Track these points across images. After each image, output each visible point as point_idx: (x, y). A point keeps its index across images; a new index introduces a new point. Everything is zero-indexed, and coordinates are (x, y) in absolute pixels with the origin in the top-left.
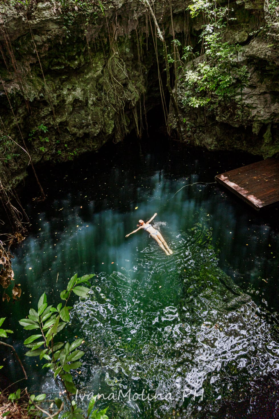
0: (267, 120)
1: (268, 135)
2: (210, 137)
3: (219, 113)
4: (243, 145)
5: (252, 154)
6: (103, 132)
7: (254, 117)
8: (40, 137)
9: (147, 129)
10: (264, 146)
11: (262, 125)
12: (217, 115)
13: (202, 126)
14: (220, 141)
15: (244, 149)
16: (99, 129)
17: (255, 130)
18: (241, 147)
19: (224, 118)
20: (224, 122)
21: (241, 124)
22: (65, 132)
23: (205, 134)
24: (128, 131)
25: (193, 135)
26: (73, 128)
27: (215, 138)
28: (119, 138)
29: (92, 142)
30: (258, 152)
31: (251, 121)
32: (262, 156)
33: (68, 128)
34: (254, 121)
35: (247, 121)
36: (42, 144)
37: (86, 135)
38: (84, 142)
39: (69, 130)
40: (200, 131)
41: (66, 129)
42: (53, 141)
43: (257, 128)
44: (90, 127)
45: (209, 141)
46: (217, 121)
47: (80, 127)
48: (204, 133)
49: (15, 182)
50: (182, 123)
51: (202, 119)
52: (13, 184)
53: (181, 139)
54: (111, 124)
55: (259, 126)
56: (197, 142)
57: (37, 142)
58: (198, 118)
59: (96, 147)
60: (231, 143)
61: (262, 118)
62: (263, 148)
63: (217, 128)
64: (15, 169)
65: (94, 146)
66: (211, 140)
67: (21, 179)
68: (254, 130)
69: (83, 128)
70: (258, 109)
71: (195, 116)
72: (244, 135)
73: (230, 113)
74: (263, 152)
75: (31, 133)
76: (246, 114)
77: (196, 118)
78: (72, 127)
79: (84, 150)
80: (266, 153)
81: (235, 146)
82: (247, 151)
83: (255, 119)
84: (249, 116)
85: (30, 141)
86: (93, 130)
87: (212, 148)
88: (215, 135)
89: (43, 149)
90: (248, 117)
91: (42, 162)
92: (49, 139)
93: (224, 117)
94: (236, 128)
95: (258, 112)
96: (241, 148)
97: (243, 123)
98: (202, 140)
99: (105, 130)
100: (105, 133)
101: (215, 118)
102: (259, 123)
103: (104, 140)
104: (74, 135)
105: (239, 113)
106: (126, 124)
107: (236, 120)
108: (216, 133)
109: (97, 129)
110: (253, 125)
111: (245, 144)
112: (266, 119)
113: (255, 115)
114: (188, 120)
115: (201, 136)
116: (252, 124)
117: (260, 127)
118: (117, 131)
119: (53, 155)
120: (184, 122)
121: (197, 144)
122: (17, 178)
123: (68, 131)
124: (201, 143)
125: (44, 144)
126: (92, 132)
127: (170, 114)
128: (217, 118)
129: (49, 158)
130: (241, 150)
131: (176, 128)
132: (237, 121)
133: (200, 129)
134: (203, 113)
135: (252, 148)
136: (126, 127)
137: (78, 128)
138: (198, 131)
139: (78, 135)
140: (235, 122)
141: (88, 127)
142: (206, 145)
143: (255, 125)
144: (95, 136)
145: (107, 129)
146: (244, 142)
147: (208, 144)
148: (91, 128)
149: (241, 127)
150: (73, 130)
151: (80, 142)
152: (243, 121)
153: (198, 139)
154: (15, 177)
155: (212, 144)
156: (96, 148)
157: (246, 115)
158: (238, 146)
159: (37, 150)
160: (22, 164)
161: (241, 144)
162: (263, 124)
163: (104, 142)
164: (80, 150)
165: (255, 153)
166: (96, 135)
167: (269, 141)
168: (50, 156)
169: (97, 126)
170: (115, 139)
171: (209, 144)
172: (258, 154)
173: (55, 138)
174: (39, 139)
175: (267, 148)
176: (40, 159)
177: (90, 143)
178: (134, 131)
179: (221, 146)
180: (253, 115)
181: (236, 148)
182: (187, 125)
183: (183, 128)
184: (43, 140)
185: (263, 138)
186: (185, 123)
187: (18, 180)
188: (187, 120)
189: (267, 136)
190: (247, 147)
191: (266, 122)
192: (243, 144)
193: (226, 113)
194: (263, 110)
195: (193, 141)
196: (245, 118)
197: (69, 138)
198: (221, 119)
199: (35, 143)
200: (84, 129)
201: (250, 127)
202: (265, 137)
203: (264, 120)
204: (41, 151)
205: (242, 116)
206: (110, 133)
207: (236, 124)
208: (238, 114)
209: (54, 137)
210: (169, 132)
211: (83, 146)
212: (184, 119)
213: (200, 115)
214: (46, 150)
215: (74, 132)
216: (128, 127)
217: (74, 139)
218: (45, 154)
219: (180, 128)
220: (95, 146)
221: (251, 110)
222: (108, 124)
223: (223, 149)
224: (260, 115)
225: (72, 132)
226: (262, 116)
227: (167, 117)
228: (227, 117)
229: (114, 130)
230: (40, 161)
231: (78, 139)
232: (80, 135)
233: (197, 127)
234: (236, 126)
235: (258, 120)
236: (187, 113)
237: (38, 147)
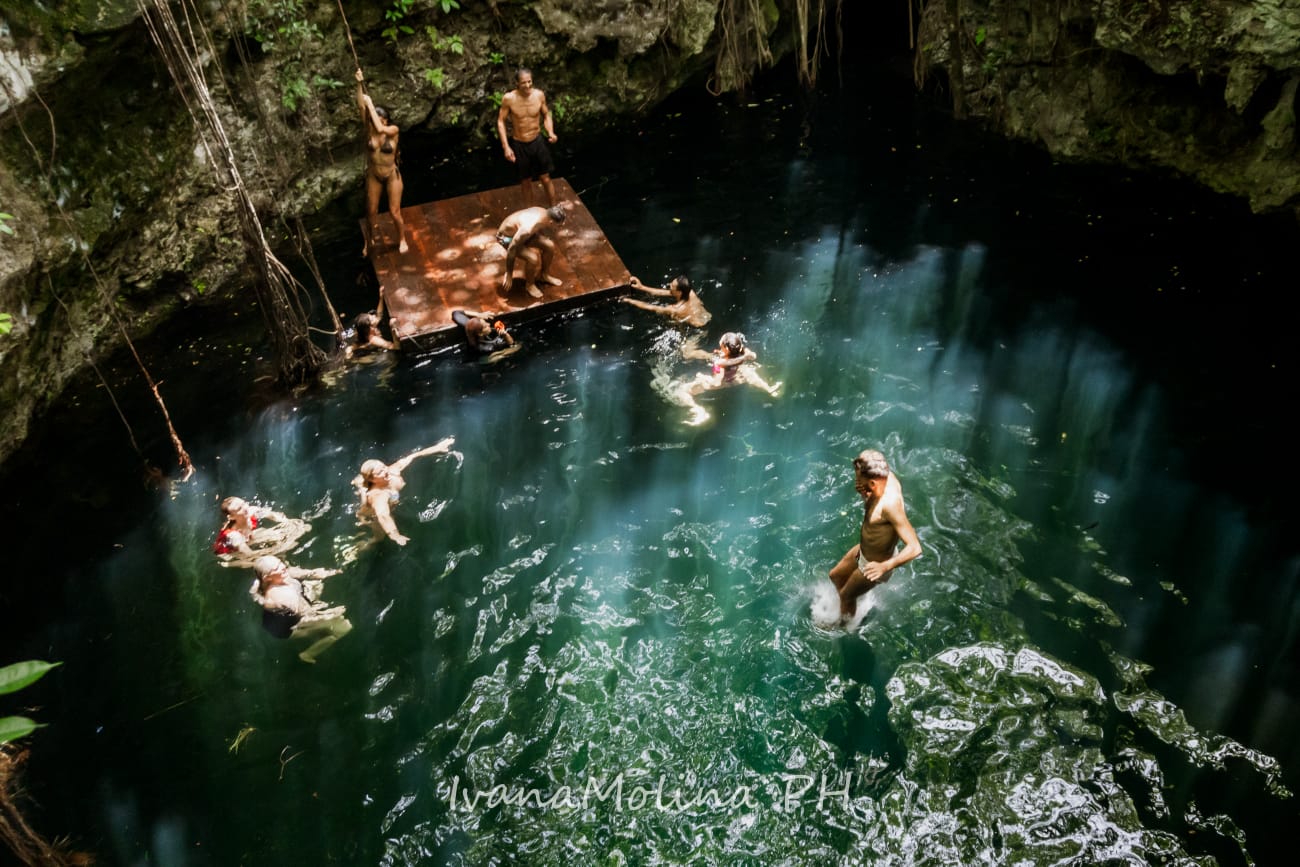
0: (1286, 55)
1: (1283, 117)
2: (1067, 108)
3: (1108, 14)
4: (1184, 150)
5: (1211, 189)
6: (666, 44)
7: (1237, 38)
8: (431, 31)
9: (840, 53)
10: (1259, 160)
11: (1264, 76)
12: (1102, 20)
13: (1040, 64)
14: (1102, 125)
15: (1183, 167)
16: (657, 30)
17: (1237, 93)
18: (1174, 157)
19: (1124, 35)
20: (1125, 50)
21: (1186, 65)
22: (528, 25)
23: (1047, 93)
24: (767, 53)
25: (1005, 95)
26: (559, 13)
27: (1082, 114)
28: (729, 75)
29: (625, 74)
30: (1236, 184)
31: (1225, 54)
32: (1247, 199)
33: (538, 9)
34: (1234, 55)
35: (1211, 51)
36: (435, 58)
37: (607, 48)
38: (597, 71)
39: (542, 16)
40: (1034, 82)
41: (532, 13)
42: (477, 55)
43: (1245, 84)
44: (621, 16)
45: (1062, 120)
46: (1096, 41)
47: (585, 12)
48: (1045, 88)
49: (323, 189)
50: (969, 43)
51: (1046, 34)
52: (315, 195)
53: (957, 105)
54: (702, 15)
55: (1250, 77)
56: (1016, 125)
57: (419, 47)
58: (1030, 30)
59: (639, 97)
60: (1140, 139)
61: (1266, 47)
62: (1258, 168)
63: (1097, 77)
64: (323, 138)
65: (635, 93)
66: (1069, 117)
67: (344, 180)
68: (1230, 92)
69: (595, 17)
70: (1259, 8)
71: (1022, 24)
72: (1190, 113)
73: (1148, 16)
74: (1252, 184)
75: (393, 9)
76: (1208, 23)
77: (1025, 31)
78: (555, 6)
79: (594, 106)
80: (1264, 189)
81: (1154, 152)
82: (1194, 175)
83: (1239, 48)
84: (1220, 32)
85: (388, 38)
86: (632, 29)
87: (1068, 152)
88: (1084, 102)
89: (438, 78)
90: (1215, 35)
91: (432, 126)
92: (465, 44)
93: (1127, 30)
94: (1165, 78)
95: (1255, 20)
96: (1173, 163)
97: (1193, 57)
98: (1034, 118)
99: (680, 35)
100: (677, 49)
101: (1094, 31)
102: (1254, 68)
103: (671, 74)
104: (560, 39)
105: (1185, 16)
106: (763, 28)
107: (1168, 43)
108: (1090, 94)
109: (648, 29)
110: (1232, 71)
111: (1190, 149)
112: (1281, 50)
113: (1244, 32)
114: (997, 37)
115: (1033, 99)
116: (1227, 70)
117: (1255, 81)
118: (725, 50)
119: (476, 108)
120: (979, 40)
121: (1016, 128)
122: (332, 174)
123: (539, 21)
124: (1029, 129)
125: (444, 59)
126: (630, 37)
127: (931, 8)
128: (1100, 33)
129: (460, 117)
130: (1174, 169)
131: (947, 62)
132: (1174, 46)
133: (1031, 72)
134: (1051, 11)
135: (1214, 167)
136: (764, 37)
137: (577, 15)
138: (1024, 82)
139: (574, 42)
140: (1162, 50)
141: (614, 17)
142: (1044, 136)
143: (1239, 72)
144: (638, 56)
145: (686, 31)
146: (1190, 139)
147: (1052, 132)
148: (627, 23)
149: (1186, 74)
150: (558, 20)
151: (580, 71)
152: (1191, 52)
153: (1020, 110)
154: (323, 169)
155: (1068, 134)
156: (641, 102)
157: (1209, 28)
158: (1164, 154)
159: (418, 78)
160: (351, 121)
161: (1176, 148)
162: (1270, 69)
163: (674, 84)
164: (579, 103)
165: (1223, 187)
166: (641, 50)
167: (1281, 142)
168: (463, 110)
169: (649, 15)
170: (716, 78)
171: (1058, 133)
172: (1233, 189)
173: (490, 44)
174: (427, 38)
175: (1271, 169)
176: (423, 115)
177: (619, 78)
178: (790, 60)
179: (1105, 145)
180: (1236, 29)
181: (1157, 159)
182: (985, 55)
183: (972, 65)
184: (440, 44)
185: (1261, 130)
186: (983, 44)
187: (335, 184)
188: (991, 36)
189: (1276, 123)
190: (1197, 158)
191: (1282, 65)
192: (1185, 145)
193: (1136, 14)
194: (1277, 13)
195: (1002, 119)
196: (1203, 39)
197: (538, 47)
198: (1114, 38)
199: (410, 50)
200: (600, 22)
201: (1219, 81)
202: (1266, 127)
203: (1276, 56)
204: (430, 86)
205: (1194, 28)
206: (698, 49)
207: (1165, 60)
208: (1181, 21)
209: (485, 39)
210: (919, 76)
211: (591, 91)
212: (982, 31)
213: (1039, 19)
214: (450, 86)
215: (560, 27)
216: (773, 40)
217: (561, 59)
218: (448, 98)
219: (961, 64)
220: (640, 93)
221: (1229, 9)
222: (693, 13)
223: (1108, 157)
224: (1262, 34)
225: (552, 27)
226: (1269, 39)
227: (917, 19)
228: (1136, 29)
229: (714, 40)
230: (423, 124)
231: (573, 57)
232: (582, 41)
233: (1024, 64)
234: (1168, 69)
235: (1253, 54)
236: (992, 9)
237: (421, 70)
